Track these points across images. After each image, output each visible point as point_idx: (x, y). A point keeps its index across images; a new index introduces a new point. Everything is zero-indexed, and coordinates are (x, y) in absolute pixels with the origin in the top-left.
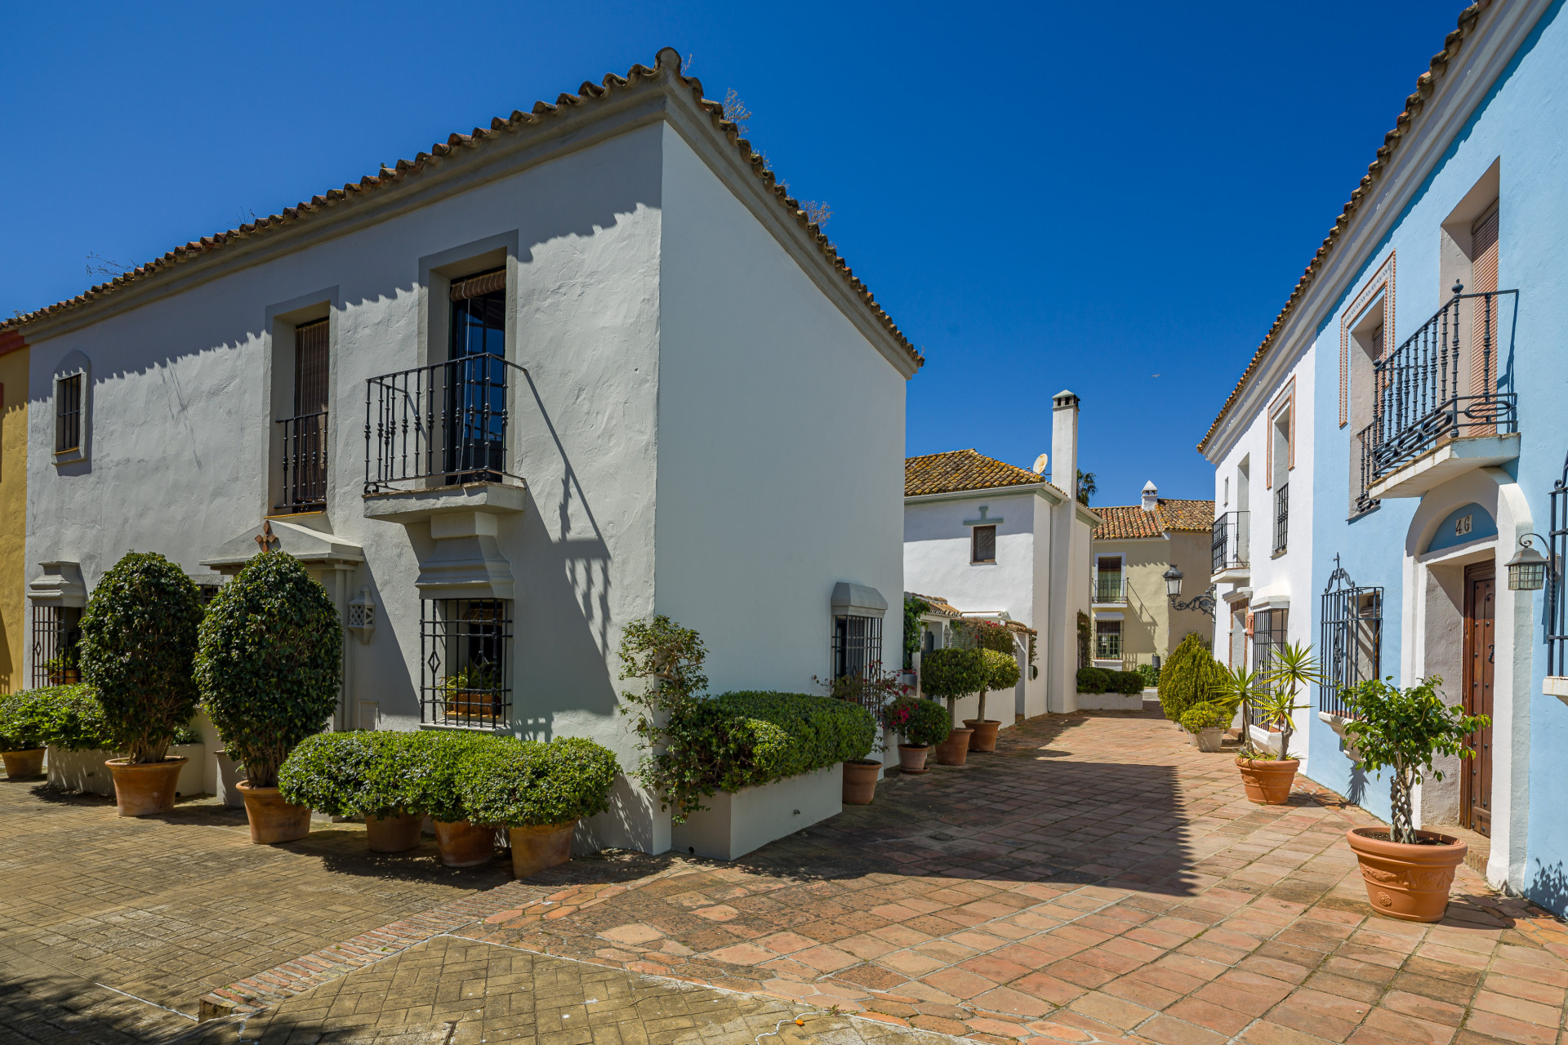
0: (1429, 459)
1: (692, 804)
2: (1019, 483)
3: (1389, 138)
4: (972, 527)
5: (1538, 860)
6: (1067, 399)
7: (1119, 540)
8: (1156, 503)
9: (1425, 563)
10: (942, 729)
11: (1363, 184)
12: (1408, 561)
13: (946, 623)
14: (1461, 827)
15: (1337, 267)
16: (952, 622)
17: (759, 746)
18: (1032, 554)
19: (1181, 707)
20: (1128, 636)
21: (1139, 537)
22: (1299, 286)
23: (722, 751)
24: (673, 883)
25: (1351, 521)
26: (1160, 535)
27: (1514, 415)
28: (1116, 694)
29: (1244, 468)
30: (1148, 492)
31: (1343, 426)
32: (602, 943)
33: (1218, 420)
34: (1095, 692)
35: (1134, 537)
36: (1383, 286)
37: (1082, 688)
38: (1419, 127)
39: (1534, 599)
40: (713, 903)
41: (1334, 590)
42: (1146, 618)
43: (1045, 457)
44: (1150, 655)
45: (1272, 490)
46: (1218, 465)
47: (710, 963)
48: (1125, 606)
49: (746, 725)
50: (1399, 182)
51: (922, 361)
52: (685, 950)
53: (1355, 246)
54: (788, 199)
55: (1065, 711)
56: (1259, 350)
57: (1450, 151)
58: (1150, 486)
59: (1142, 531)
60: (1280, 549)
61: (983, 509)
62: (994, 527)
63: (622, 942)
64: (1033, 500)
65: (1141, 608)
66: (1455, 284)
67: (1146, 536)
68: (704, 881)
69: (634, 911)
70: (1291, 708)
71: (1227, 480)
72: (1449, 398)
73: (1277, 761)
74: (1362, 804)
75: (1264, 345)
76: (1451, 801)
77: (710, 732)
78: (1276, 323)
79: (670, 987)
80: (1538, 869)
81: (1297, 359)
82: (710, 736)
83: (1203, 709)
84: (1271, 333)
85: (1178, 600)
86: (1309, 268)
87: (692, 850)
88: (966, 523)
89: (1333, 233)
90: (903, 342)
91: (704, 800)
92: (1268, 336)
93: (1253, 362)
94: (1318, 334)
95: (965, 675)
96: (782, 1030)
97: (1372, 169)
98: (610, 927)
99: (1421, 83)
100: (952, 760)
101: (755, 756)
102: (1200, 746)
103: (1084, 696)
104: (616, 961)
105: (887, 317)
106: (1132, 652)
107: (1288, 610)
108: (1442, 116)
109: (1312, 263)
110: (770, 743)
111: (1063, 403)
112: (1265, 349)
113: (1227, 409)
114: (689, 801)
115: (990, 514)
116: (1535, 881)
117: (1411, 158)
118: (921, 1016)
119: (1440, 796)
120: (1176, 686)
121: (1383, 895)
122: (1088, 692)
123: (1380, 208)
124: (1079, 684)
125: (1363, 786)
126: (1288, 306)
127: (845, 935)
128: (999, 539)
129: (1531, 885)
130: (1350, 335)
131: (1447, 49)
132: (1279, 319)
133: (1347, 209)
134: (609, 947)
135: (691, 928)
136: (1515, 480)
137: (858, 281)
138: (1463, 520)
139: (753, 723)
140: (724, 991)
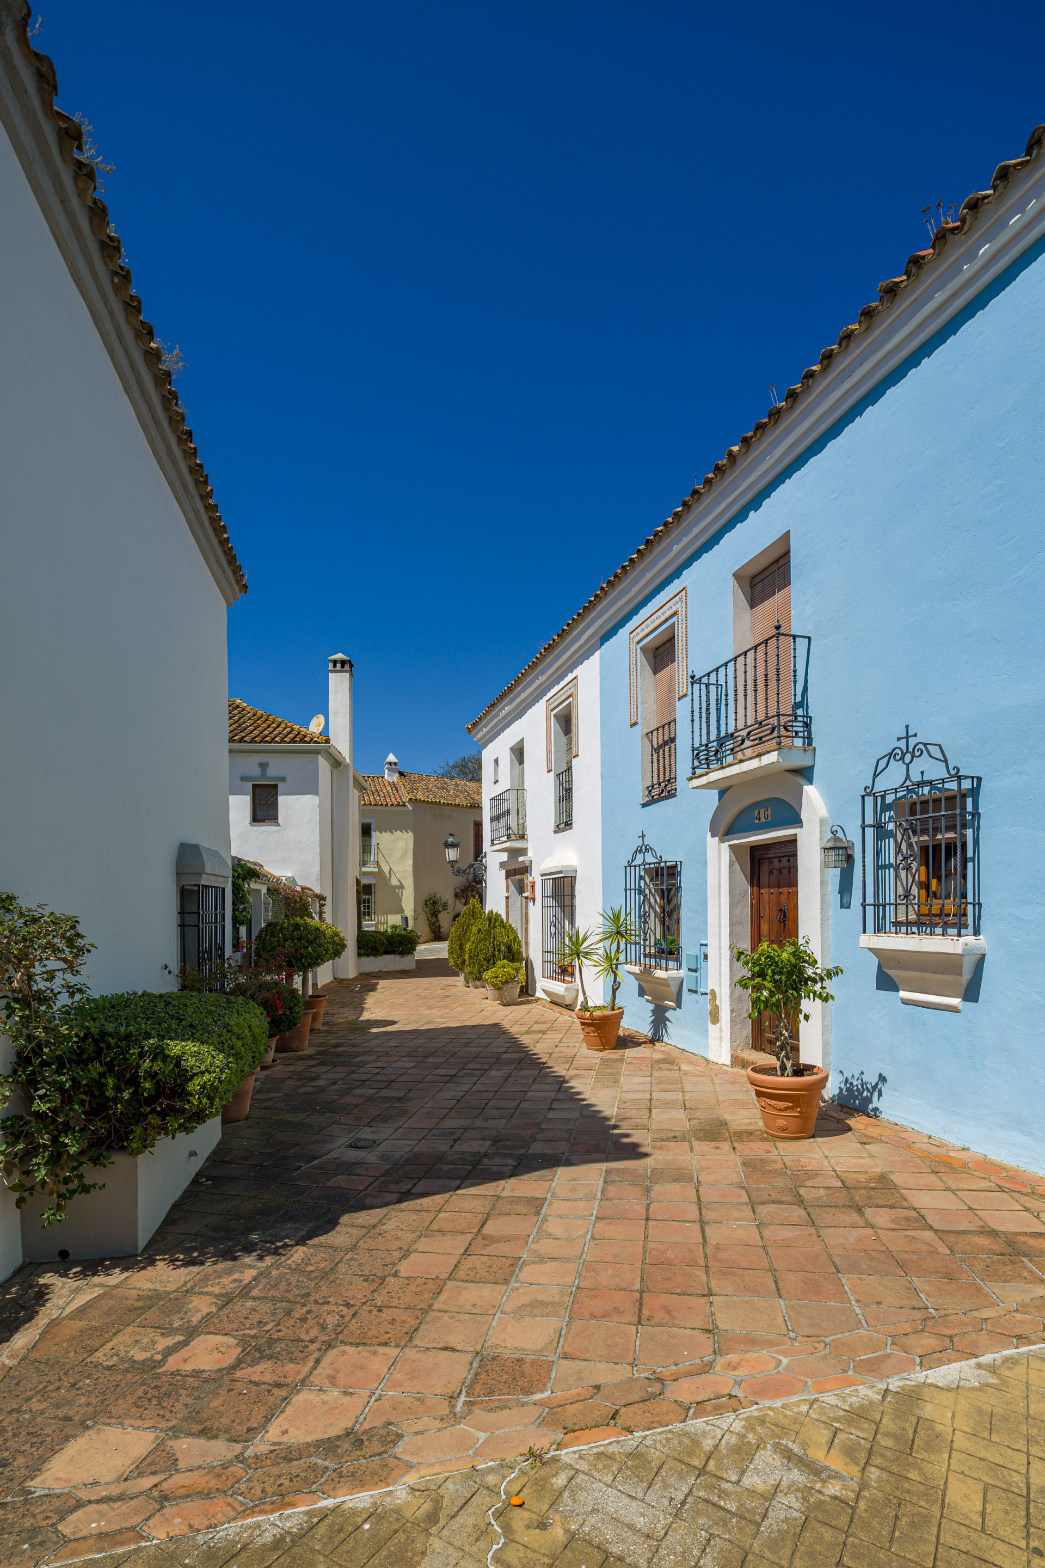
0: (757, 760)
1: (74, 1185)
2: (302, 741)
3: (695, 492)
4: (251, 784)
5: (841, 1072)
6: (343, 663)
7: (368, 807)
8: (397, 775)
9: (727, 844)
10: (298, 1013)
11: (666, 524)
12: (712, 843)
13: (264, 890)
14: (753, 1051)
15: (629, 591)
16: (268, 890)
17: (197, 1081)
18: (317, 817)
19: (482, 966)
20: (379, 899)
21: (387, 805)
22: (592, 599)
23: (126, 1095)
24: (79, 1324)
25: (644, 805)
26: (404, 805)
27: (810, 733)
28: (392, 956)
29: (518, 752)
30: (390, 764)
31: (634, 725)
32: (56, 1503)
33: (492, 705)
34: (374, 955)
35: (382, 805)
36: (675, 613)
37: (362, 952)
38: (719, 489)
39: (831, 875)
40: (180, 1338)
41: (637, 862)
42: (394, 882)
43: (321, 718)
44: (399, 916)
45: (552, 774)
46: (485, 745)
47: (287, 1454)
48: (376, 870)
49: (166, 1052)
50: (696, 531)
51: (245, 586)
52: (220, 1450)
53: (649, 575)
54: (141, 318)
55: (351, 976)
56: (545, 649)
57: (741, 516)
58: (392, 758)
59: (388, 800)
60: (565, 823)
61: (263, 766)
62: (276, 786)
63: (95, 1483)
64: (317, 761)
65: (390, 873)
66: (776, 624)
67: (392, 805)
68: (129, 1302)
69: (58, 1406)
70: (617, 965)
71: (496, 761)
72: (772, 712)
73: (608, 1012)
74: (665, 1039)
75: (550, 645)
76: (746, 1031)
77: (101, 1069)
78: (565, 627)
79: (268, 1538)
80: (841, 1078)
81: (579, 662)
82: (102, 1075)
83: (504, 967)
84: (558, 635)
85: (456, 866)
86: (605, 585)
87: (64, 1254)
88: (244, 779)
89: (631, 560)
90: (231, 559)
91: (91, 1174)
92: (556, 637)
93: (537, 658)
94: (602, 644)
95: (310, 949)
96: (507, 1529)
97: (676, 514)
98: (44, 1460)
99: (730, 454)
100: (294, 1045)
101: (191, 1094)
102: (502, 1001)
103: (365, 959)
104: (120, 1532)
105: (222, 523)
106: (383, 914)
107: (575, 877)
108: (740, 486)
109: (609, 582)
110: (209, 1073)
111: (339, 666)
112: (549, 648)
113: (502, 697)
114: (67, 1181)
115: (271, 772)
116: (840, 1088)
117: (709, 514)
118: (623, 1410)
119: (741, 1028)
120: (476, 947)
121: (782, 1122)
122: (368, 955)
123: (676, 548)
124: (359, 948)
125: (665, 1025)
126: (579, 615)
127: (414, 1322)
128: (282, 800)
129: (837, 1092)
130: (639, 650)
131: (755, 433)
132: (568, 625)
133: (648, 542)
134: (79, 1505)
135: (190, 1401)
136: (811, 784)
137: (201, 466)
138: (762, 811)
139: (175, 1047)
140: (361, 1499)
